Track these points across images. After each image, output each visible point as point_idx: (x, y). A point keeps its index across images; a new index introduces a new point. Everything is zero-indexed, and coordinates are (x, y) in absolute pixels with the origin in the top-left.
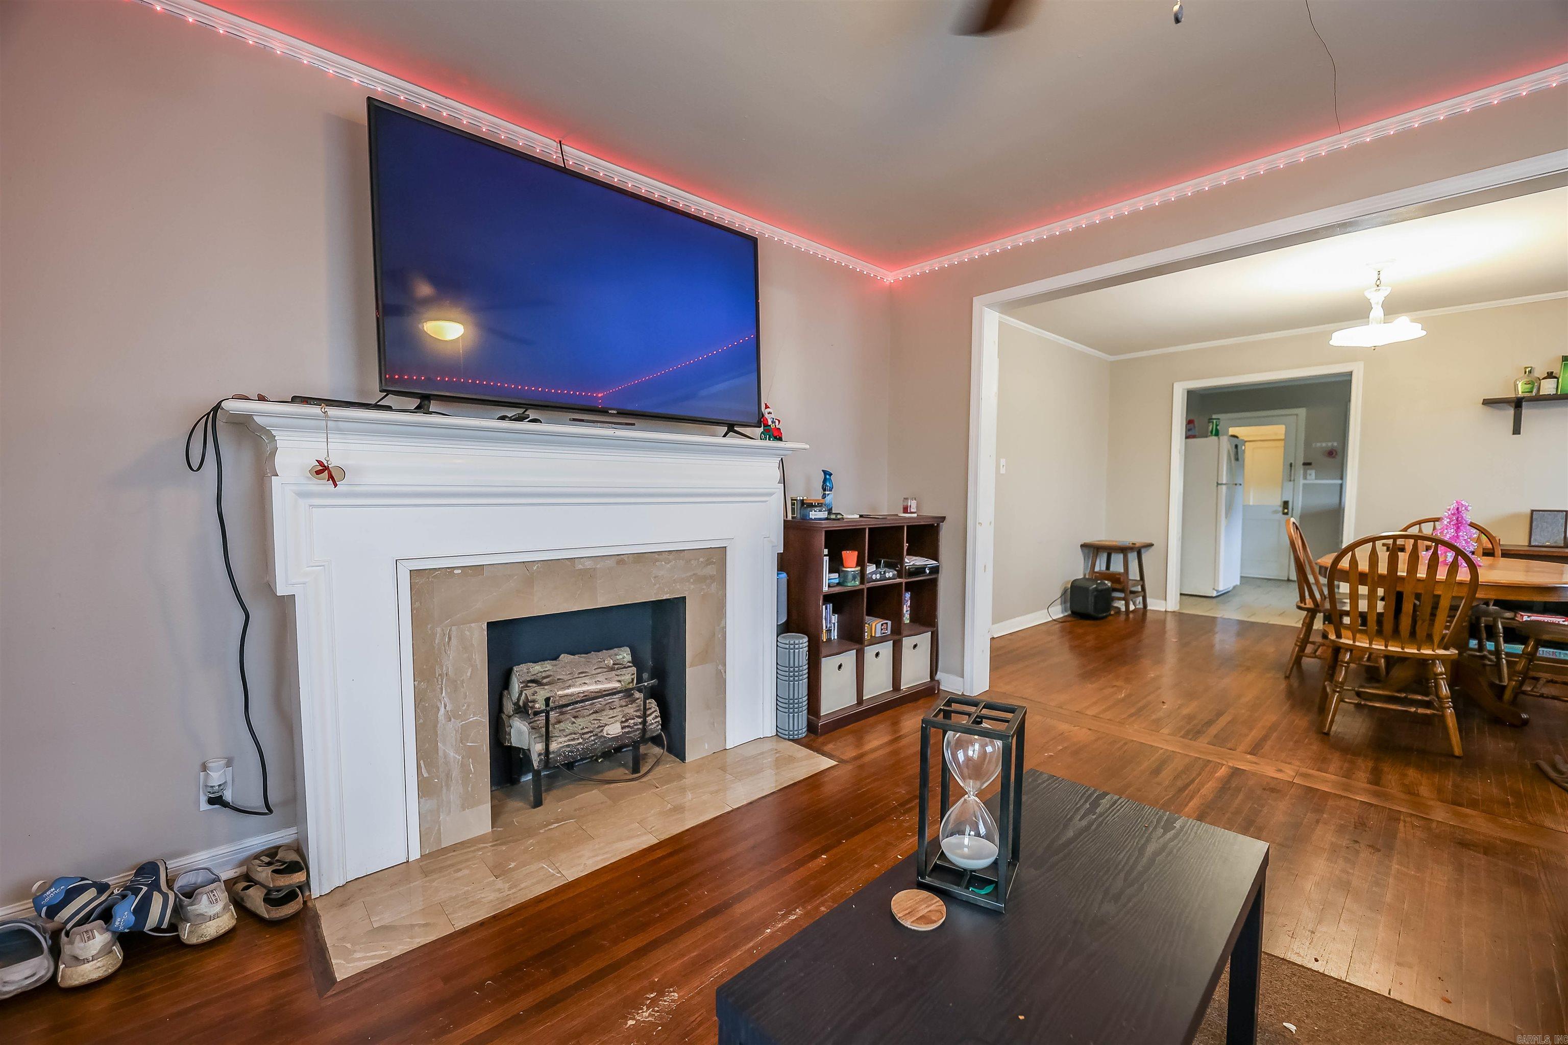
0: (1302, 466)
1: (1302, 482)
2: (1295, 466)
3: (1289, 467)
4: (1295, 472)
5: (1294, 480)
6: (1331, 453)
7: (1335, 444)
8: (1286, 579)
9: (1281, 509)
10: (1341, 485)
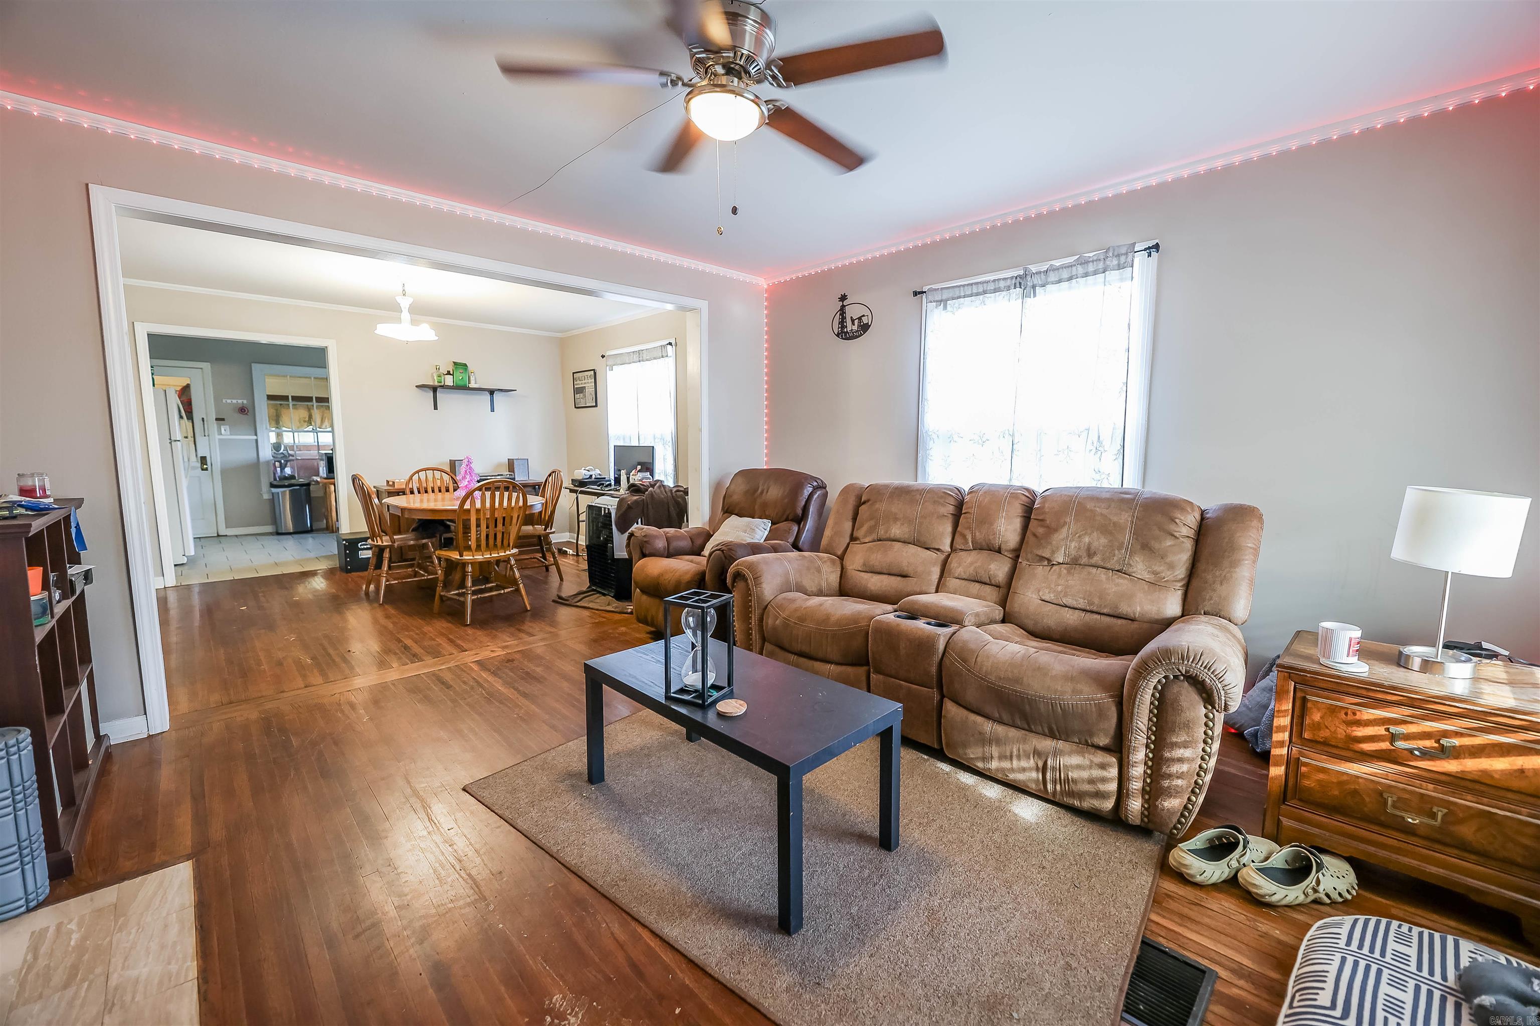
0: (215, 421)
1: (218, 437)
2: (207, 421)
3: (202, 422)
4: (208, 424)
5: (208, 436)
6: (242, 410)
7: (245, 402)
8: (216, 535)
9: (199, 465)
10: (257, 441)
